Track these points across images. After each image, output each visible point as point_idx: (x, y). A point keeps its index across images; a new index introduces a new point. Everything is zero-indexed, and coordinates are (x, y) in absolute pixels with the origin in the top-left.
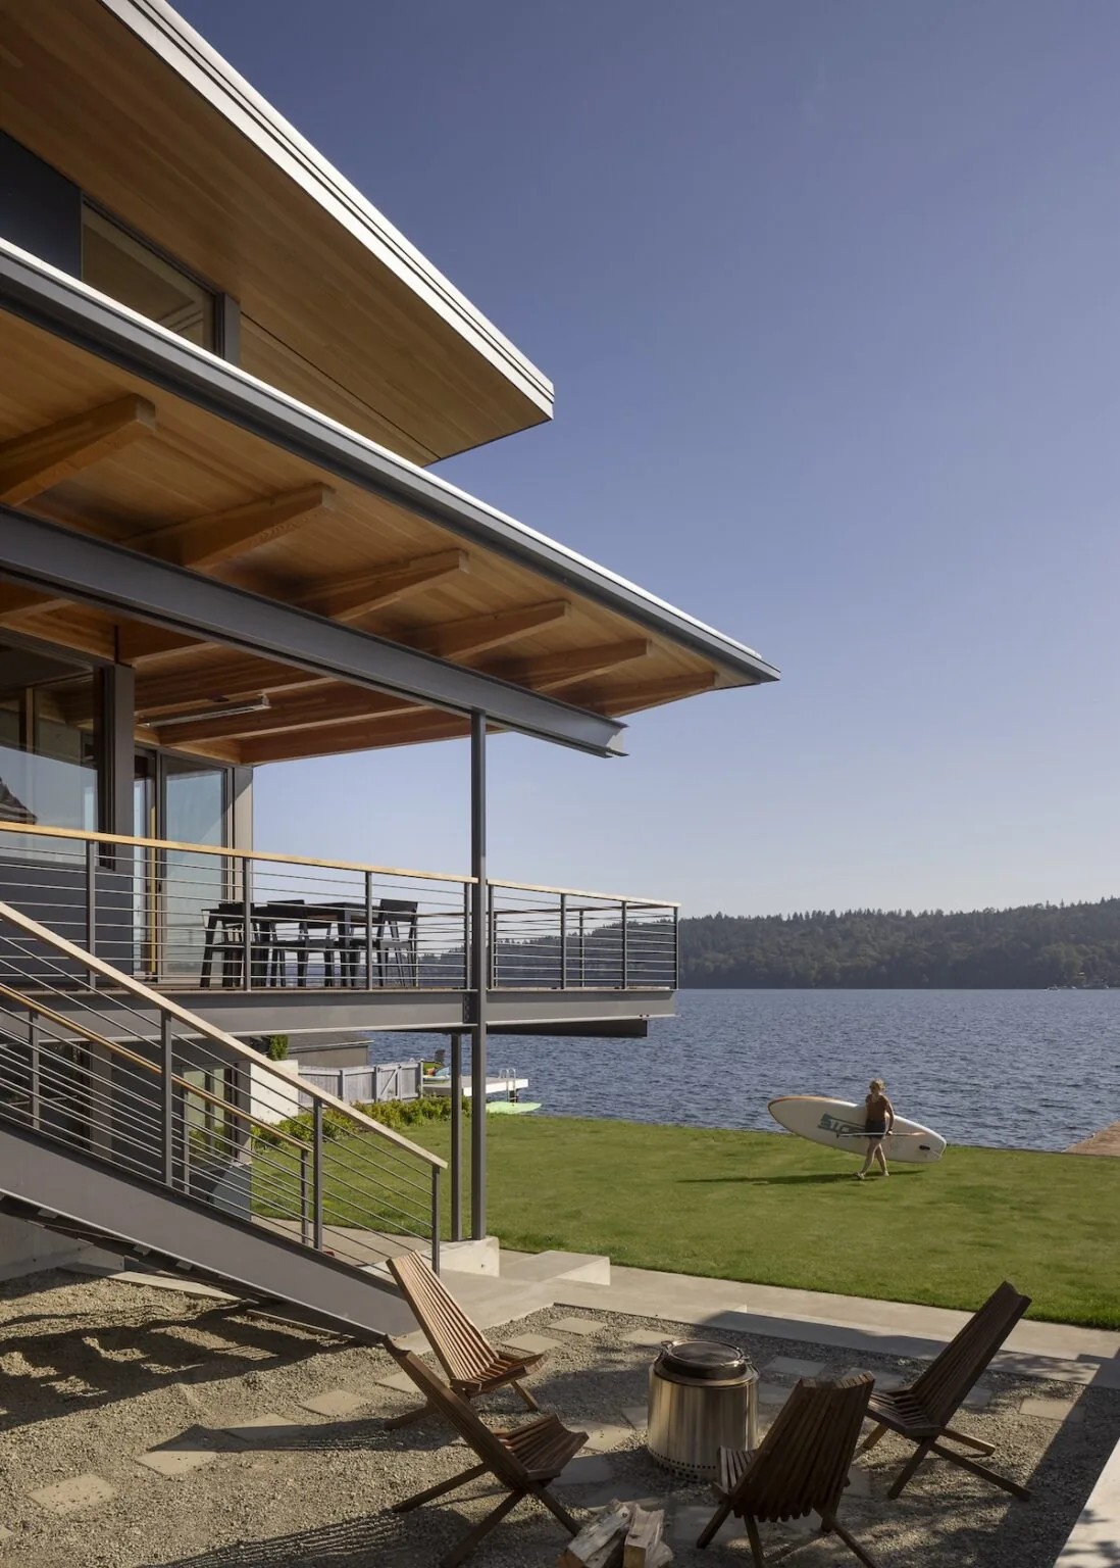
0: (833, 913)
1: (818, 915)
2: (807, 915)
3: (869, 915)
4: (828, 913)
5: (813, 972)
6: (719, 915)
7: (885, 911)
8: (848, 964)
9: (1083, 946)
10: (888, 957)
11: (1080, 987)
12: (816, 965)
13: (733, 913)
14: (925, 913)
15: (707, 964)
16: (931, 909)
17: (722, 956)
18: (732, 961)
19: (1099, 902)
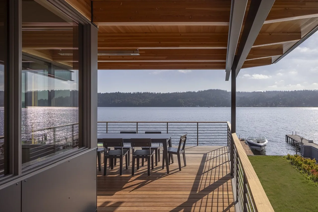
0: (141, 92)
1: (138, 93)
2: (136, 92)
3: (148, 93)
4: (140, 92)
5: (137, 104)
6: (119, 92)
7: (151, 92)
8: (144, 102)
9: (184, 100)
10: (151, 101)
11: (183, 107)
12: (138, 102)
13: (121, 92)
14: (158, 93)
15: (116, 102)
16: (159, 92)
17: (119, 100)
18: (121, 101)
19: (186, 92)
